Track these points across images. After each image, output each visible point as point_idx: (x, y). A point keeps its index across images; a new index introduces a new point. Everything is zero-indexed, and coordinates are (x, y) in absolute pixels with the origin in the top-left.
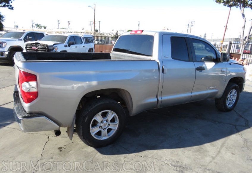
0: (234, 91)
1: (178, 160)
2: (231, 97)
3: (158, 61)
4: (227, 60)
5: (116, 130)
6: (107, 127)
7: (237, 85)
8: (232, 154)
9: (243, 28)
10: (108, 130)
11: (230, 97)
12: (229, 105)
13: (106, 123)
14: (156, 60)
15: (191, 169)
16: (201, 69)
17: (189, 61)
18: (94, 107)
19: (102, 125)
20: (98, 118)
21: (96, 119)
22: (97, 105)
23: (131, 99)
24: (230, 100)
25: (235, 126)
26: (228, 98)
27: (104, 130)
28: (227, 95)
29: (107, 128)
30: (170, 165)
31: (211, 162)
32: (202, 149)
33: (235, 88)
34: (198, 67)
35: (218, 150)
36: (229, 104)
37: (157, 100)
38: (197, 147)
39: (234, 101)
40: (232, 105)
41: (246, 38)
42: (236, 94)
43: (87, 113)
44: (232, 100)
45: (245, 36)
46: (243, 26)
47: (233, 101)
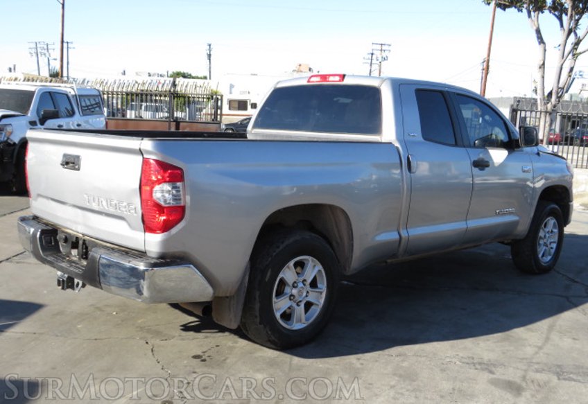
0: (551, 222)
1: (470, 355)
2: (547, 235)
3: (397, 144)
4: (535, 143)
5: (322, 305)
6: (304, 298)
7: (557, 207)
8: (574, 339)
9: (540, 68)
10: (305, 305)
11: (545, 236)
12: (544, 258)
13: (302, 287)
14: (393, 143)
15: (503, 365)
16: (482, 164)
17: (456, 145)
18: (281, 248)
19: (294, 291)
20: (288, 274)
21: (285, 278)
22: (287, 242)
23: (351, 230)
24: (545, 244)
25: (567, 298)
26: (541, 238)
27: (298, 305)
28: (537, 232)
29: (305, 302)
30: (458, 363)
31: (537, 353)
32: (511, 336)
33: (552, 213)
34: (476, 159)
35: (544, 336)
36: (543, 256)
37: (398, 237)
38: (500, 334)
39: (554, 246)
40: (549, 258)
41: (550, 94)
42: (556, 228)
43: (270, 259)
44: (548, 243)
45: (549, 91)
46: (542, 63)
47: (552, 248)
